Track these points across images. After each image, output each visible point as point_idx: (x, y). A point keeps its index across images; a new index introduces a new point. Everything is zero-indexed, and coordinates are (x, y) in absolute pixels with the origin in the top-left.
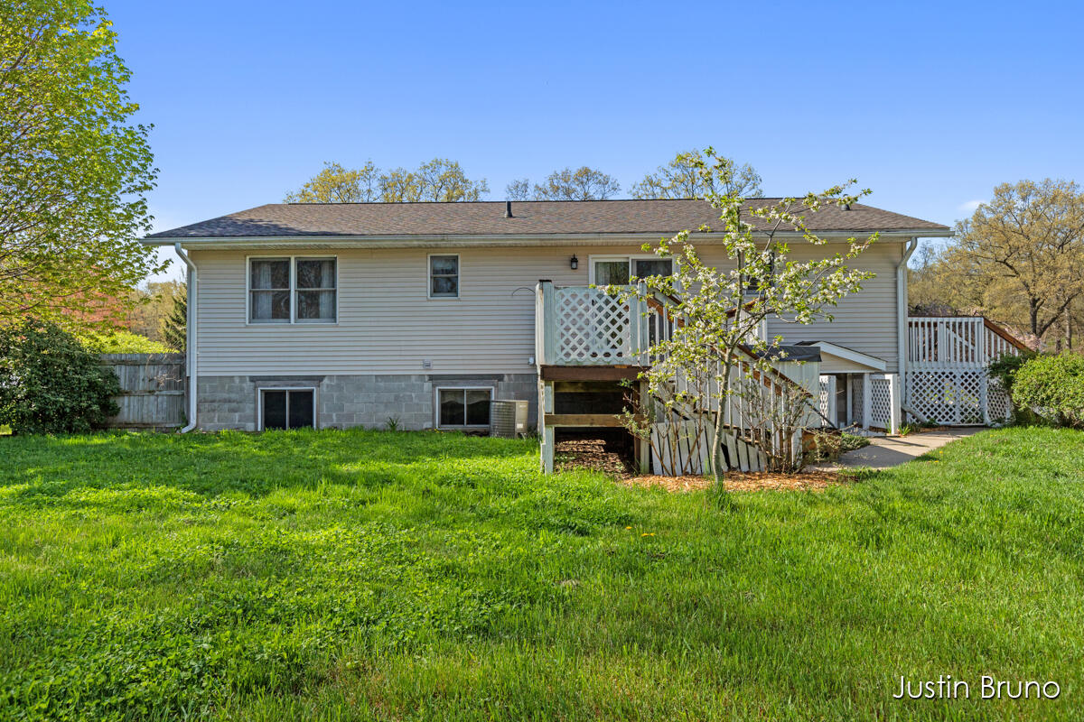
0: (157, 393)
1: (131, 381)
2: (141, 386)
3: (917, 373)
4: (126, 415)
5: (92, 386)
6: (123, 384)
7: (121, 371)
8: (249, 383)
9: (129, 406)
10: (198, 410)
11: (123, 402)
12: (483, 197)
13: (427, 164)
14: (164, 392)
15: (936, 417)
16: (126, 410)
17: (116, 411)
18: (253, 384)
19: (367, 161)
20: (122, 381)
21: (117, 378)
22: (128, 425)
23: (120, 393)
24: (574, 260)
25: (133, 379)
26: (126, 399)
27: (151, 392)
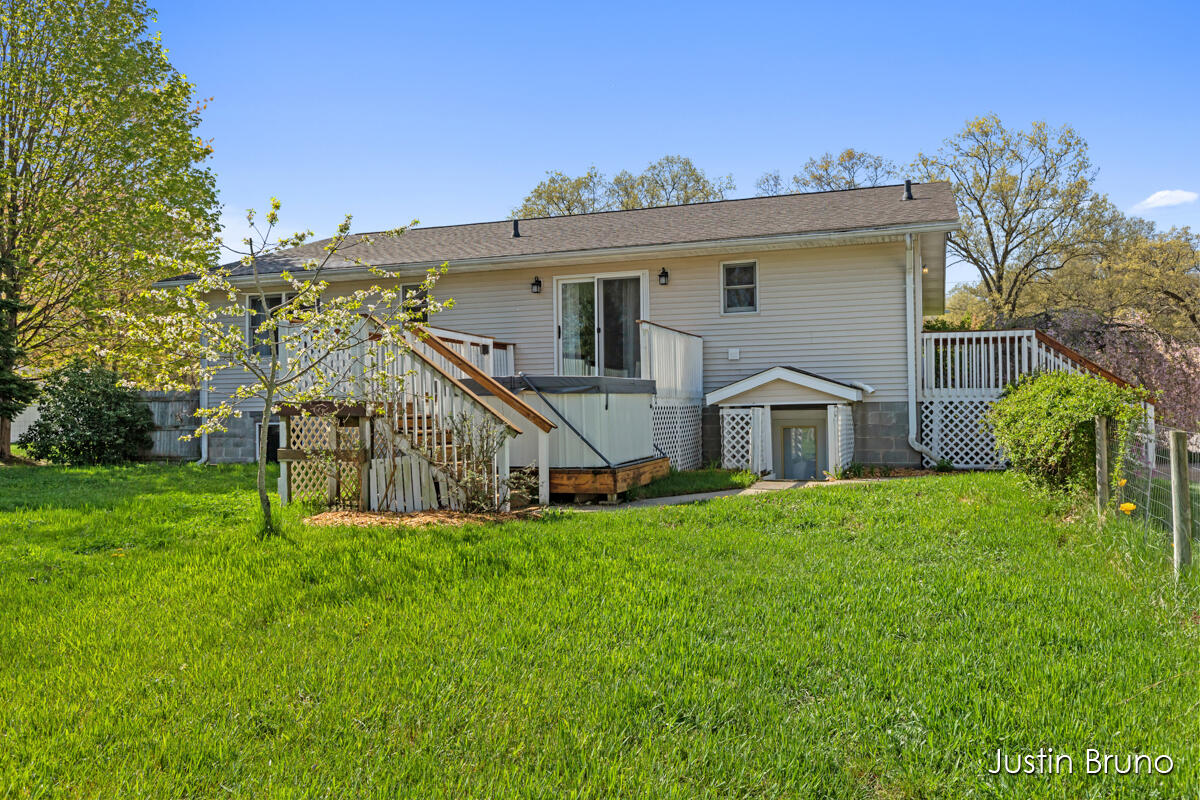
0: (181, 428)
1: (162, 417)
2: (170, 421)
3: (946, 403)
4: (158, 448)
5: (122, 421)
6: (156, 420)
7: (155, 408)
8: (249, 418)
9: (160, 440)
10: (209, 445)
11: (158, 437)
12: (729, 195)
13: (655, 163)
14: (186, 428)
15: (952, 458)
16: (158, 443)
17: (150, 444)
18: (252, 419)
19: (590, 166)
20: (156, 416)
21: (151, 414)
22: (159, 458)
23: (153, 427)
24: (538, 283)
25: (163, 415)
26: (158, 433)
27: (177, 427)
